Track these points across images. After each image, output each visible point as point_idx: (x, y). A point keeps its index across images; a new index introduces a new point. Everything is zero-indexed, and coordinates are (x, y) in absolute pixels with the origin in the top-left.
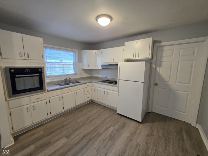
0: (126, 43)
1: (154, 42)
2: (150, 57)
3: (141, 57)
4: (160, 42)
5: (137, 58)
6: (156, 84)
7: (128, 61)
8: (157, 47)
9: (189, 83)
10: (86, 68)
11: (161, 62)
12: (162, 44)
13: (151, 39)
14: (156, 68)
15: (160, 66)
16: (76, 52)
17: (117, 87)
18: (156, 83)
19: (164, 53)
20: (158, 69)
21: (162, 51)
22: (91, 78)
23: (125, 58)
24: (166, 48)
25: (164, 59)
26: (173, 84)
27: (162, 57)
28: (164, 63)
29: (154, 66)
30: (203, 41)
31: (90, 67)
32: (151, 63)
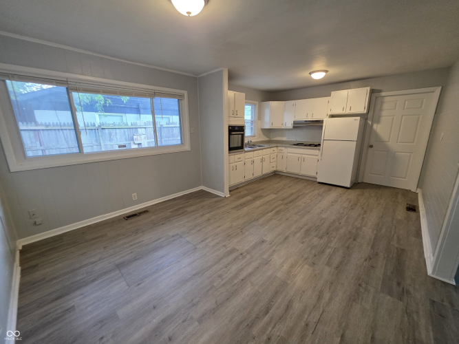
0: (333, 93)
1: (372, 92)
2: (365, 112)
3: (354, 111)
4: (380, 91)
5: (348, 112)
6: (371, 146)
7: (332, 116)
8: (376, 97)
9: (413, 142)
10: (267, 127)
11: (380, 117)
12: (383, 94)
13: (369, 88)
14: (372, 125)
15: (378, 122)
16: (255, 105)
17: (319, 149)
18: (371, 144)
19: (385, 106)
20: (375, 126)
21: (382, 103)
22: (270, 142)
23: (330, 113)
24: (387, 99)
25: (384, 113)
26: (393, 144)
27: (381, 110)
28: (383, 119)
29: (370, 122)
30: (433, 92)
31: (275, 126)
32: (366, 119)
